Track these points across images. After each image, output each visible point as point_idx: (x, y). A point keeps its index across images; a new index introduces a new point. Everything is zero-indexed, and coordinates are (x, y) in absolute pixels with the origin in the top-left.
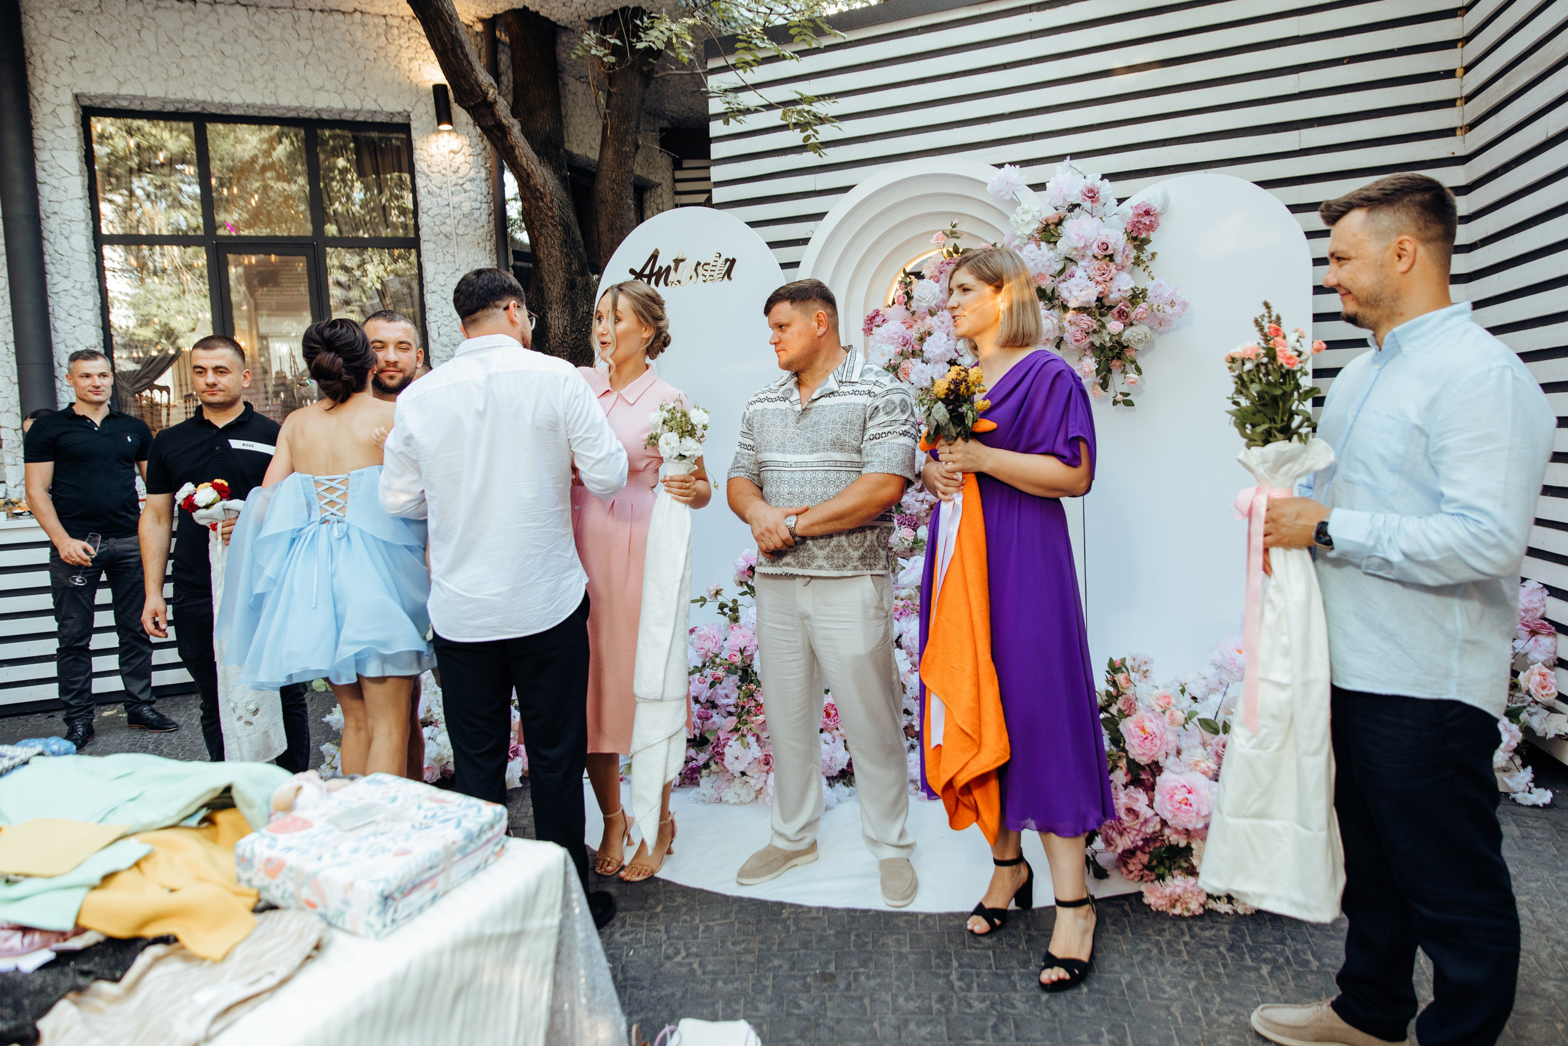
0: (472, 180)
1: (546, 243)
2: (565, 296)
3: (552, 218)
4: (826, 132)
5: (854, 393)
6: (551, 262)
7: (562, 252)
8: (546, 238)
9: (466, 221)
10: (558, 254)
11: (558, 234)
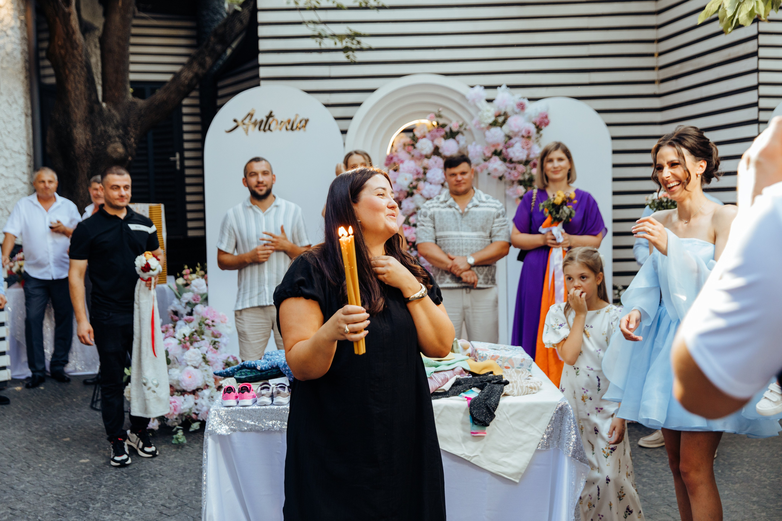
0: (12, 28)
1: (74, 78)
2: (86, 117)
3: (81, 62)
4: (360, 56)
5: (488, 206)
6: (77, 93)
7: (85, 86)
8: (74, 76)
9: (8, 58)
10: (83, 88)
11: (83, 73)
